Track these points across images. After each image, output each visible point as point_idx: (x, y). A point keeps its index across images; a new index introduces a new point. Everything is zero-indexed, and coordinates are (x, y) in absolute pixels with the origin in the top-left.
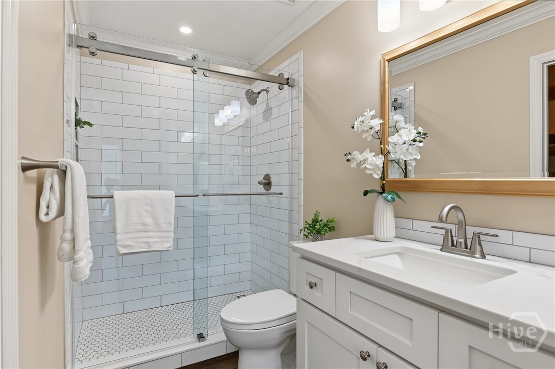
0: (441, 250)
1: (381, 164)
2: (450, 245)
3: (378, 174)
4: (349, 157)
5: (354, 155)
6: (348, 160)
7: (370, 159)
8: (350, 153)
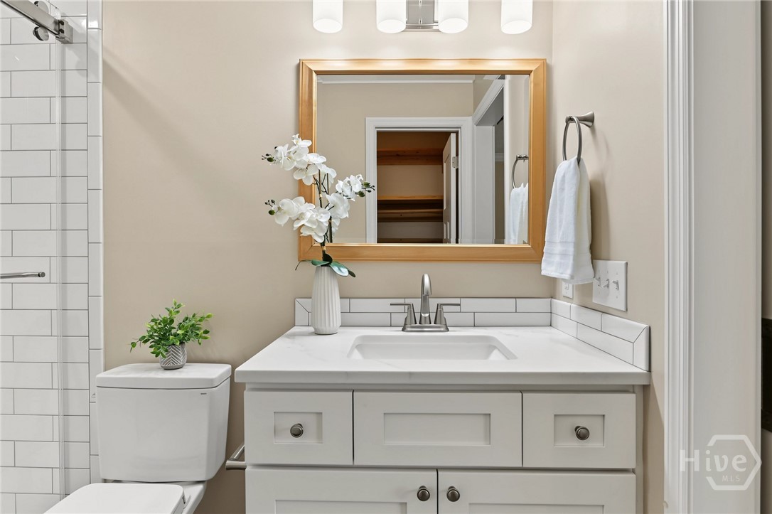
0: (403, 330)
1: (326, 222)
2: (414, 322)
3: (320, 237)
4: (274, 208)
5: (282, 205)
6: (271, 213)
7: (308, 215)
8: (273, 202)
